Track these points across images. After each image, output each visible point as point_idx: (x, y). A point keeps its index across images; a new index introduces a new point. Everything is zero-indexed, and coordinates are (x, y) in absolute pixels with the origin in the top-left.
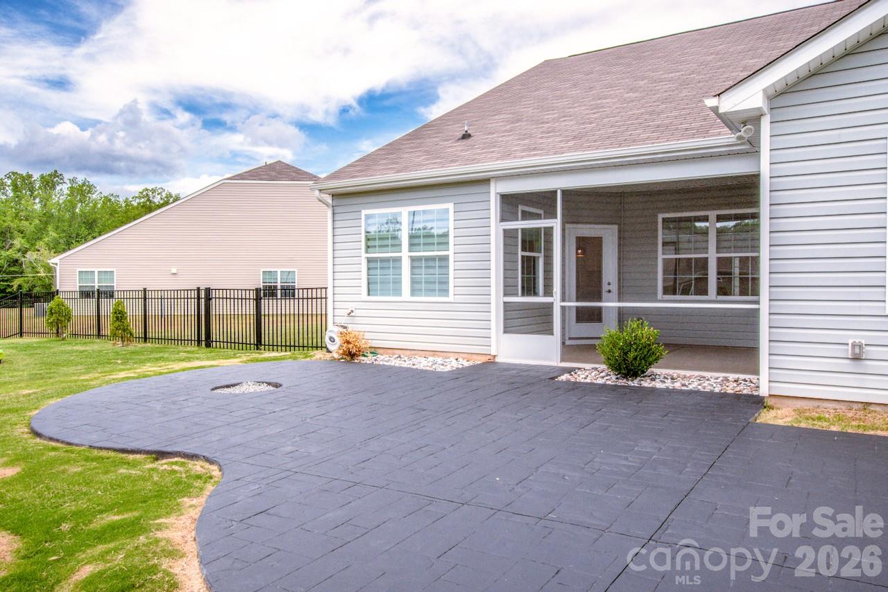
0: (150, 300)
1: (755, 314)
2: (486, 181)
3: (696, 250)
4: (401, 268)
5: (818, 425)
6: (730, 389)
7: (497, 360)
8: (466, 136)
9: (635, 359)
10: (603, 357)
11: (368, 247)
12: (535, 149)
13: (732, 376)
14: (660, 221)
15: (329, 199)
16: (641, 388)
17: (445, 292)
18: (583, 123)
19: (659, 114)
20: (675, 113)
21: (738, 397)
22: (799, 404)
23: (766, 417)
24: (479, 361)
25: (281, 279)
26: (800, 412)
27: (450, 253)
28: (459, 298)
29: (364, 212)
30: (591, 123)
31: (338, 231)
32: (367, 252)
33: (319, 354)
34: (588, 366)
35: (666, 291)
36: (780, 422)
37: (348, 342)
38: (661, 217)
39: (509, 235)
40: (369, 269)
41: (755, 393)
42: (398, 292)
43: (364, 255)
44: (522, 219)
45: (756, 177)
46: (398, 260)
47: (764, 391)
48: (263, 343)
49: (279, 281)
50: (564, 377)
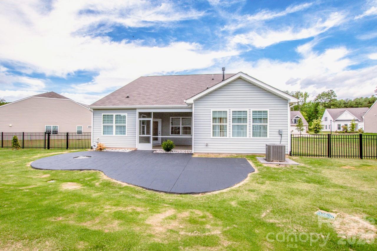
0: (25, 136)
1: (191, 138)
2: (136, 109)
3: (178, 125)
4: (113, 128)
5: (201, 157)
6: (186, 152)
7: (137, 149)
8: (128, 97)
9: (169, 147)
10: (162, 148)
11: (103, 123)
12: (147, 103)
13: (186, 150)
14: (170, 118)
15: (92, 110)
16: (171, 153)
17: (125, 134)
18: (156, 97)
19: (172, 97)
20: (175, 98)
21: (188, 154)
22: (199, 154)
23: (193, 156)
24: (134, 149)
25: (53, 128)
26: (199, 155)
27: (126, 125)
28: (128, 135)
29: (103, 114)
30: (158, 98)
31: (94, 118)
32: (103, 124)
33: (89, 150)
34: (158, 150)
35: (172, 133)
36: (196, 157)
37: (100, 146)
38: (171, 118)
39: (140, 121)
40: (103, 128)
41: (191, 153)
42: (112, 134)
43: (102, 125)
44: (143, 118)
45: (192, 113)
46: (113, 126)
47: (193, 152)
48: (69, 147)
49: (52, 129)
50: (155, 152)
